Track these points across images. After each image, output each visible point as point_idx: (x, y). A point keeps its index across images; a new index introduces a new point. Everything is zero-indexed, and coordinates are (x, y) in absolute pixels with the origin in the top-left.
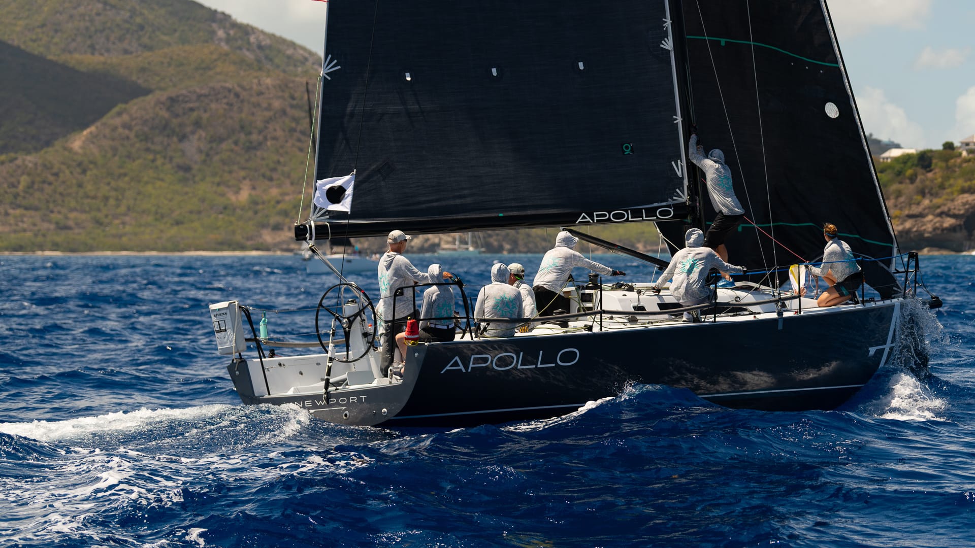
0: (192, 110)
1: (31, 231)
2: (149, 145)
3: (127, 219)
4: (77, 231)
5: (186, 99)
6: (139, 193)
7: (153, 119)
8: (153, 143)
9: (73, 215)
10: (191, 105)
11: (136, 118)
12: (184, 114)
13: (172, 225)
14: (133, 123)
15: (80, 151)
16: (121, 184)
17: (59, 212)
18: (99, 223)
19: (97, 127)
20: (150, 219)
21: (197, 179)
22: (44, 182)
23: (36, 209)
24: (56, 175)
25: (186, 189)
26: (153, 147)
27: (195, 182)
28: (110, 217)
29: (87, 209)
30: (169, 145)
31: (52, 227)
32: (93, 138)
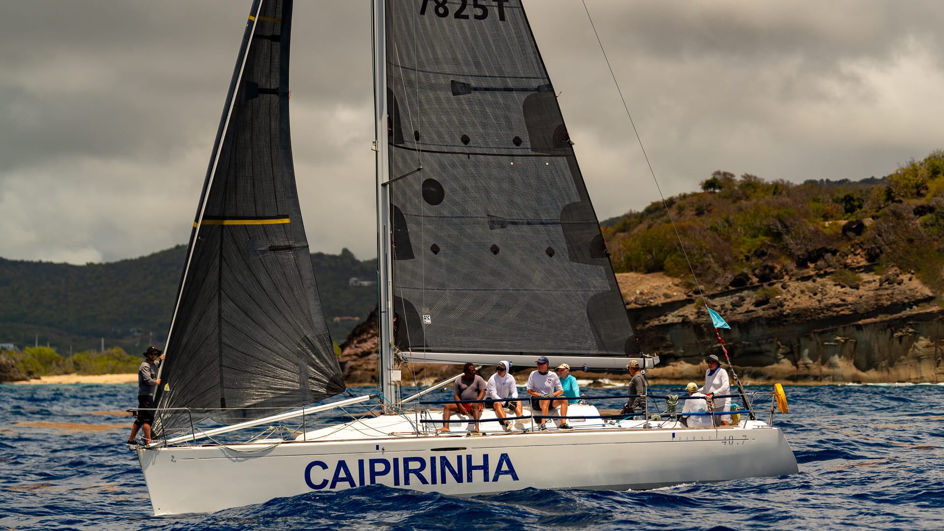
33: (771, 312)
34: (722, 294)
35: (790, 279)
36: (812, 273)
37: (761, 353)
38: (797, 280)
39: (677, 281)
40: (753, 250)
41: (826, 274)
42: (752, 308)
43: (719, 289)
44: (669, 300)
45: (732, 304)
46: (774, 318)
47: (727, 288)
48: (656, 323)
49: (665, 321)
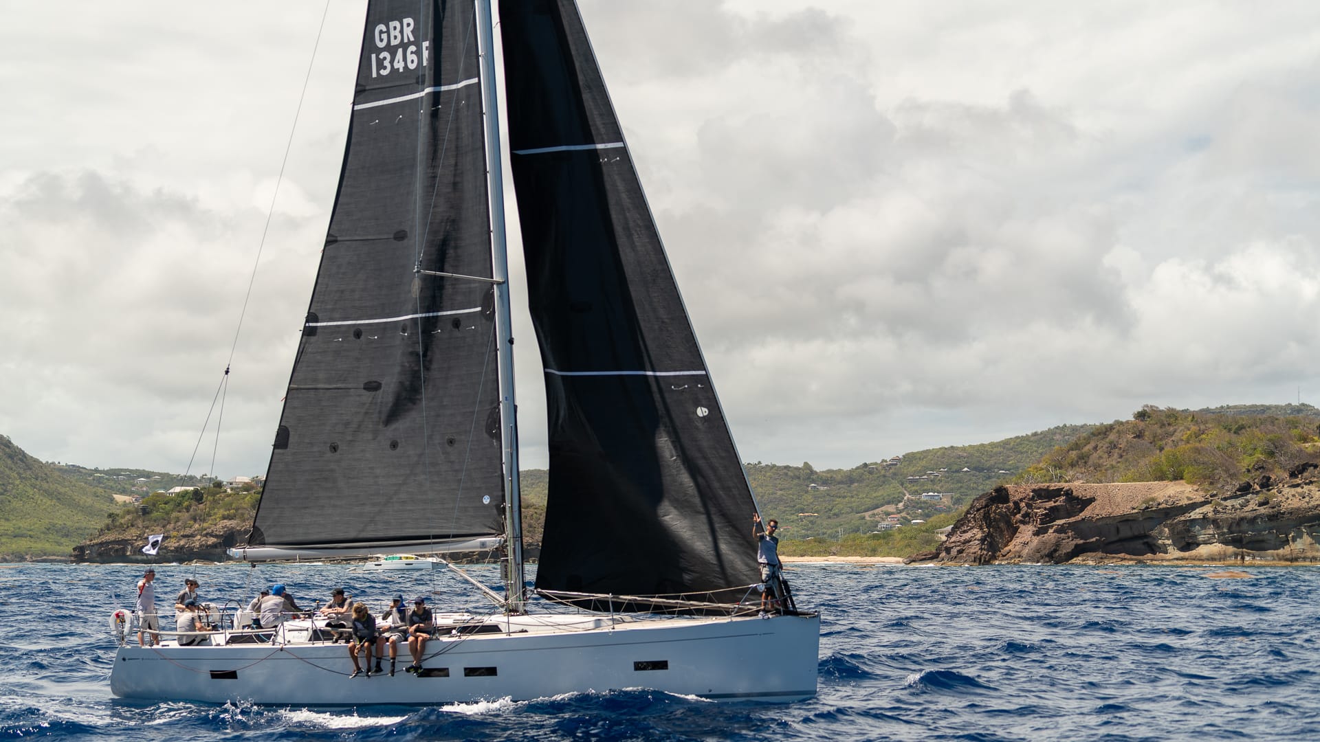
33: (1271, 510)
34: (1231, 498)
35: (1283, 486)
36: (1300, 482)
37: (1263, 541)
38: (1289, 487)
39: (1196, 487)
40: (1253, 464)
41: (1311, 482)
42: (1256, 508)
43: (1229, 493)
44: (1191, 502)
45: (1239, 504)
46: (1274, 515)
47: (1235, 493)
48: (1183, 518)
49: (1190, 517)
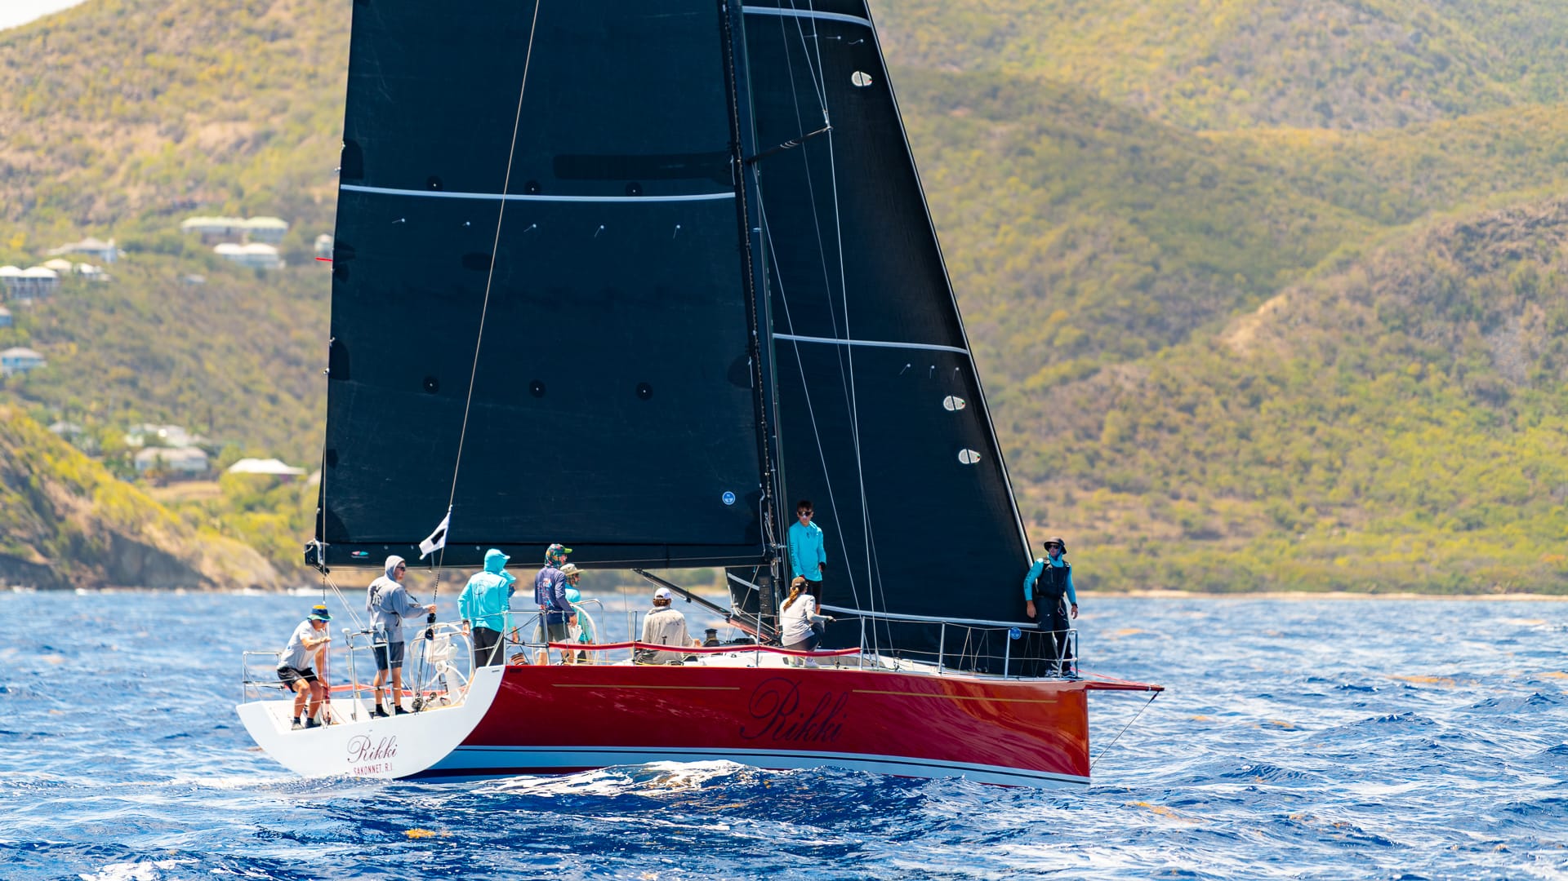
0: (1514, 255)
1: (1124, 540)
2: (1412, 340)
3: (1351, 514)
4: (1231, 542)
5: (1504, 230)
6: (1382, 454)
7: (1422, 279)
8: (1419, 334)
9: (1223, 505)
10: (1513, 246)
11: (1383, 276)
12: (1496, 266)
13: (1456, 529)
14: (1375, 288)
15: (1249, 354)
16: (1339, 431)
17: (1193, 499)
18: (1283, 523)
19: (1290, 298)
20: (1406, 517)
21: (1521, 420)
22: (1159, 426)
23: (1139, 489)
24: (1189, 409)
25: (1495, 445)
26: (1419, 345)
27: (1516, 430)
28: (1311, 510)
29: (1259, 492)
30: (1457, 339)
31: (1176, 531)
32: (1281, 324)
